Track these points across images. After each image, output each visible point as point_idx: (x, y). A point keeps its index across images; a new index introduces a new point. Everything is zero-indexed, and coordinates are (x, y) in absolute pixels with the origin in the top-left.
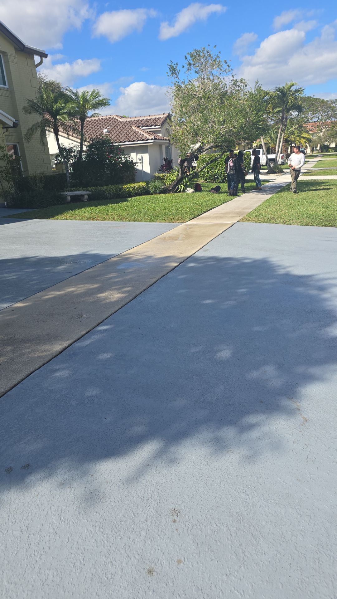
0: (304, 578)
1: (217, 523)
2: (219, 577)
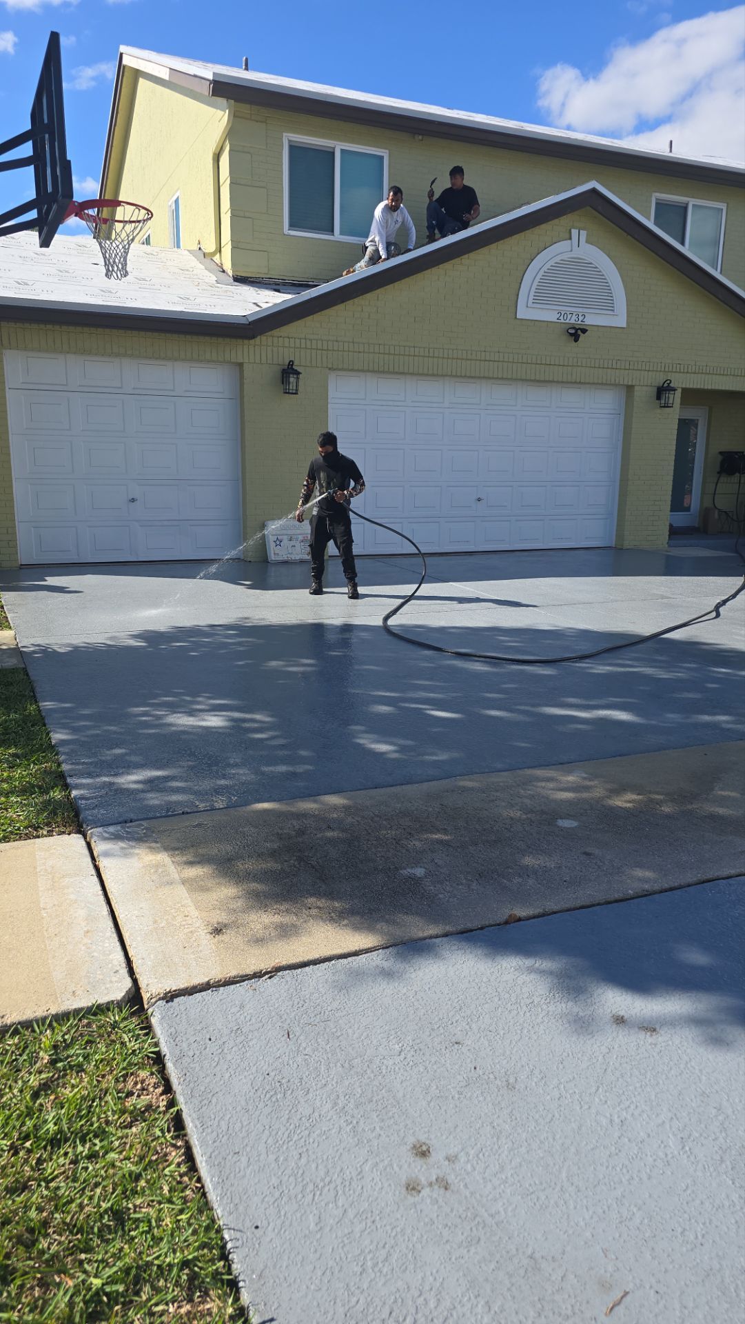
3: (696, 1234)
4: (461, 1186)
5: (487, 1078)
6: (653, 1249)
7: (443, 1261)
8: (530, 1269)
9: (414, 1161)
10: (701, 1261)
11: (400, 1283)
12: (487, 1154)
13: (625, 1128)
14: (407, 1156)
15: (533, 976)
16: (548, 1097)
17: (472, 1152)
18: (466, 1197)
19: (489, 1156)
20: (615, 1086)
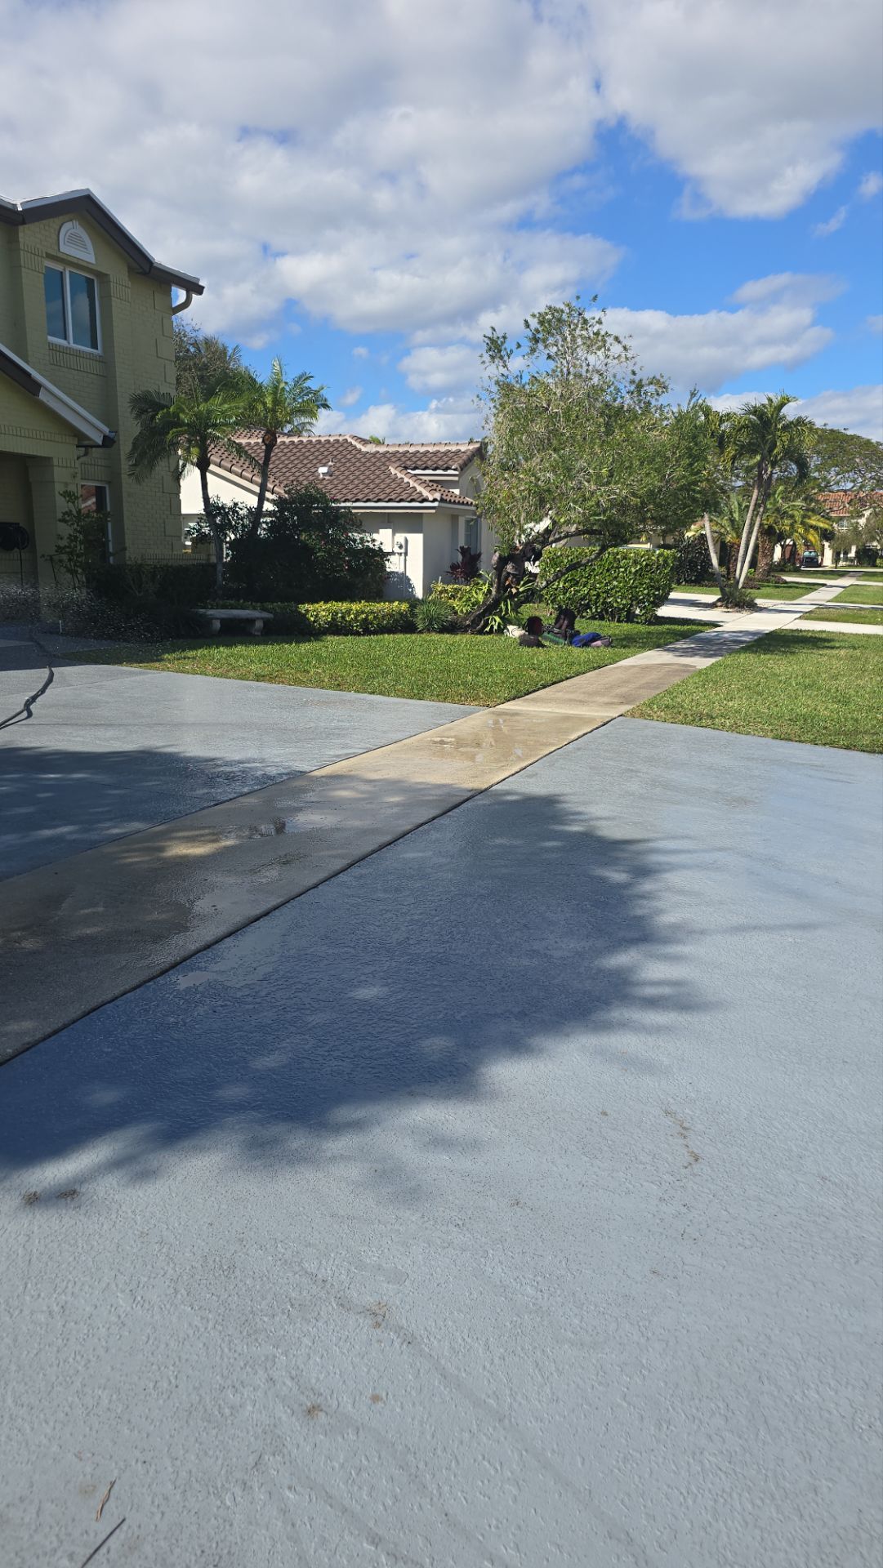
0: (631, 1452)
1: (466, 1337)
2: (454, 1434)
3: (169, 1381)
10: (179, 1404)
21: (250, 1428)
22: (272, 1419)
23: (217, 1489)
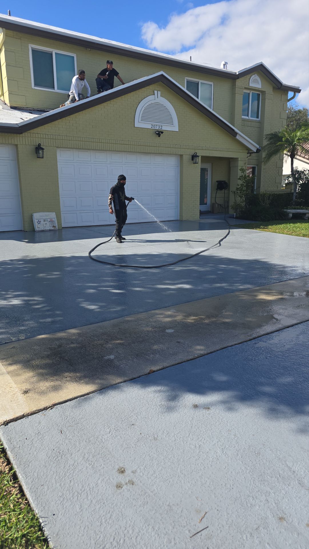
3: (230, 485)
4: (139, 482)
5: (146, 437)
6: (215, 494)
7: (134, 514)
8: (168, 510)
9: (119, 476)
10: (233, 495)
11: (117, 526)
12: (148, 467)
13: (201, 448)
14: (116, 474)
15: (161, 394)
16: (171, 441)
17: (142, 468)
18: (141, 486)
19: (149, 468)
20: (196, 433)
21: (257, 515)
22: (266, 515)
23: (241, 531)
